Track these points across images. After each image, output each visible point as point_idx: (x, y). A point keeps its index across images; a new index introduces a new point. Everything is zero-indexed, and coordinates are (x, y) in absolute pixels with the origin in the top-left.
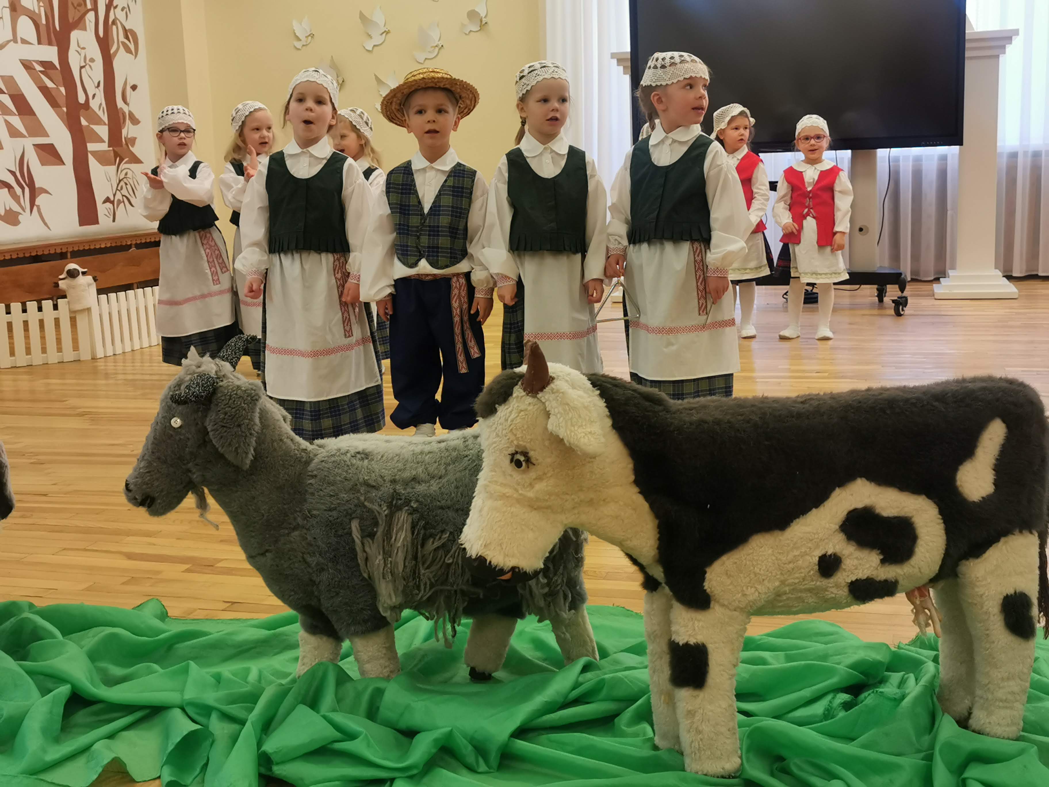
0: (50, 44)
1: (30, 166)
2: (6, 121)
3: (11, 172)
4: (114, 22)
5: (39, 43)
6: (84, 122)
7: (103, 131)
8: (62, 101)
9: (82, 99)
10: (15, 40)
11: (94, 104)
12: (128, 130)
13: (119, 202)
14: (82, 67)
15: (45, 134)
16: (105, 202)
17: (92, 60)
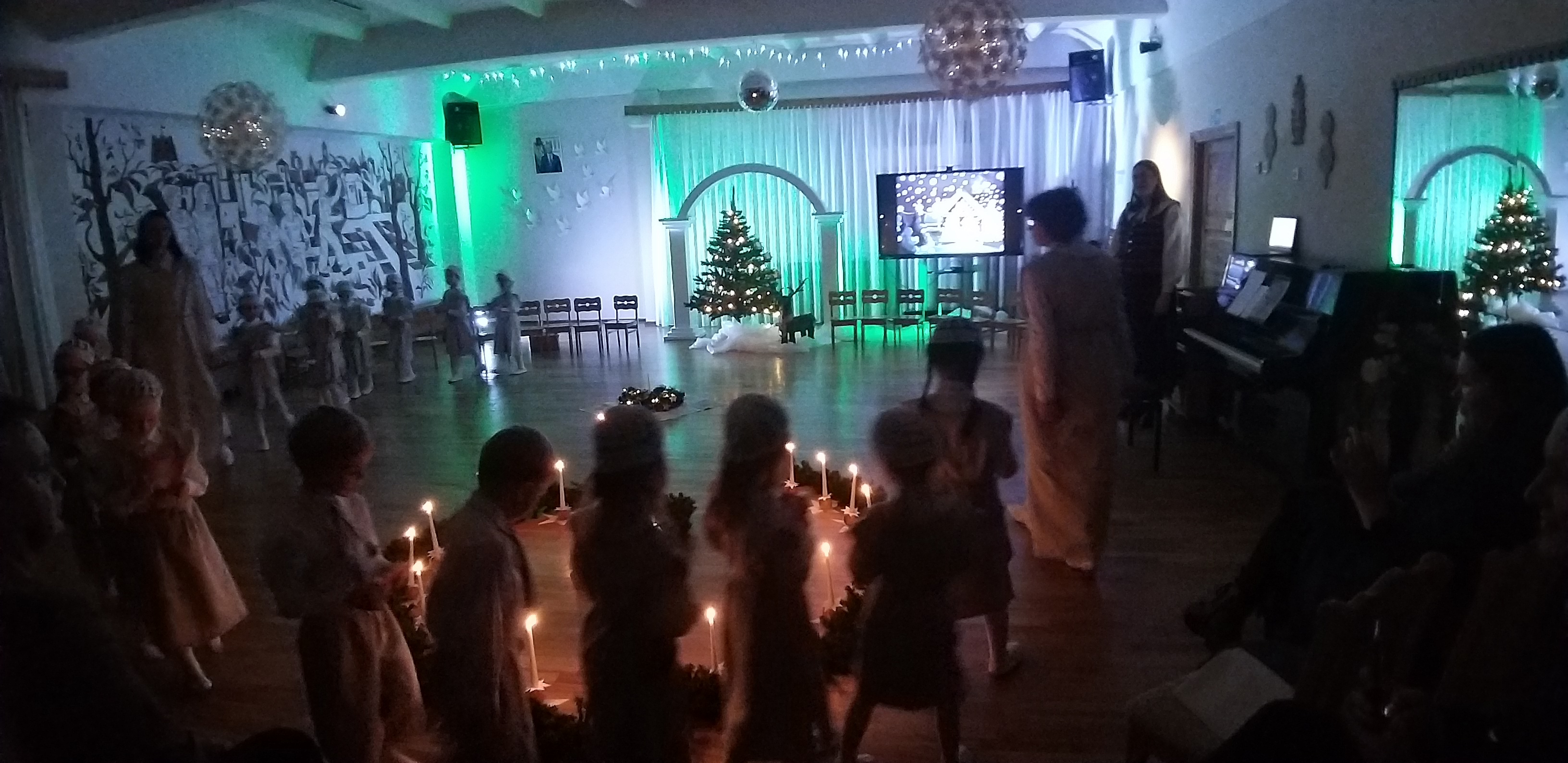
0: (387, 212)
1: (380, 277)
2: (367, 254)
3: (369, 279)
4: (419, 196)
5: (382, 212)
6: (405, 248)
7: (414, 252)
8: (394, 240)
9: (404, 237)
10: (370, 213)
11: (410, 240)
13: (425, 287)
14: (403, 221)
15: (385, 258)
16: (417, 288)
17: (409, 217)
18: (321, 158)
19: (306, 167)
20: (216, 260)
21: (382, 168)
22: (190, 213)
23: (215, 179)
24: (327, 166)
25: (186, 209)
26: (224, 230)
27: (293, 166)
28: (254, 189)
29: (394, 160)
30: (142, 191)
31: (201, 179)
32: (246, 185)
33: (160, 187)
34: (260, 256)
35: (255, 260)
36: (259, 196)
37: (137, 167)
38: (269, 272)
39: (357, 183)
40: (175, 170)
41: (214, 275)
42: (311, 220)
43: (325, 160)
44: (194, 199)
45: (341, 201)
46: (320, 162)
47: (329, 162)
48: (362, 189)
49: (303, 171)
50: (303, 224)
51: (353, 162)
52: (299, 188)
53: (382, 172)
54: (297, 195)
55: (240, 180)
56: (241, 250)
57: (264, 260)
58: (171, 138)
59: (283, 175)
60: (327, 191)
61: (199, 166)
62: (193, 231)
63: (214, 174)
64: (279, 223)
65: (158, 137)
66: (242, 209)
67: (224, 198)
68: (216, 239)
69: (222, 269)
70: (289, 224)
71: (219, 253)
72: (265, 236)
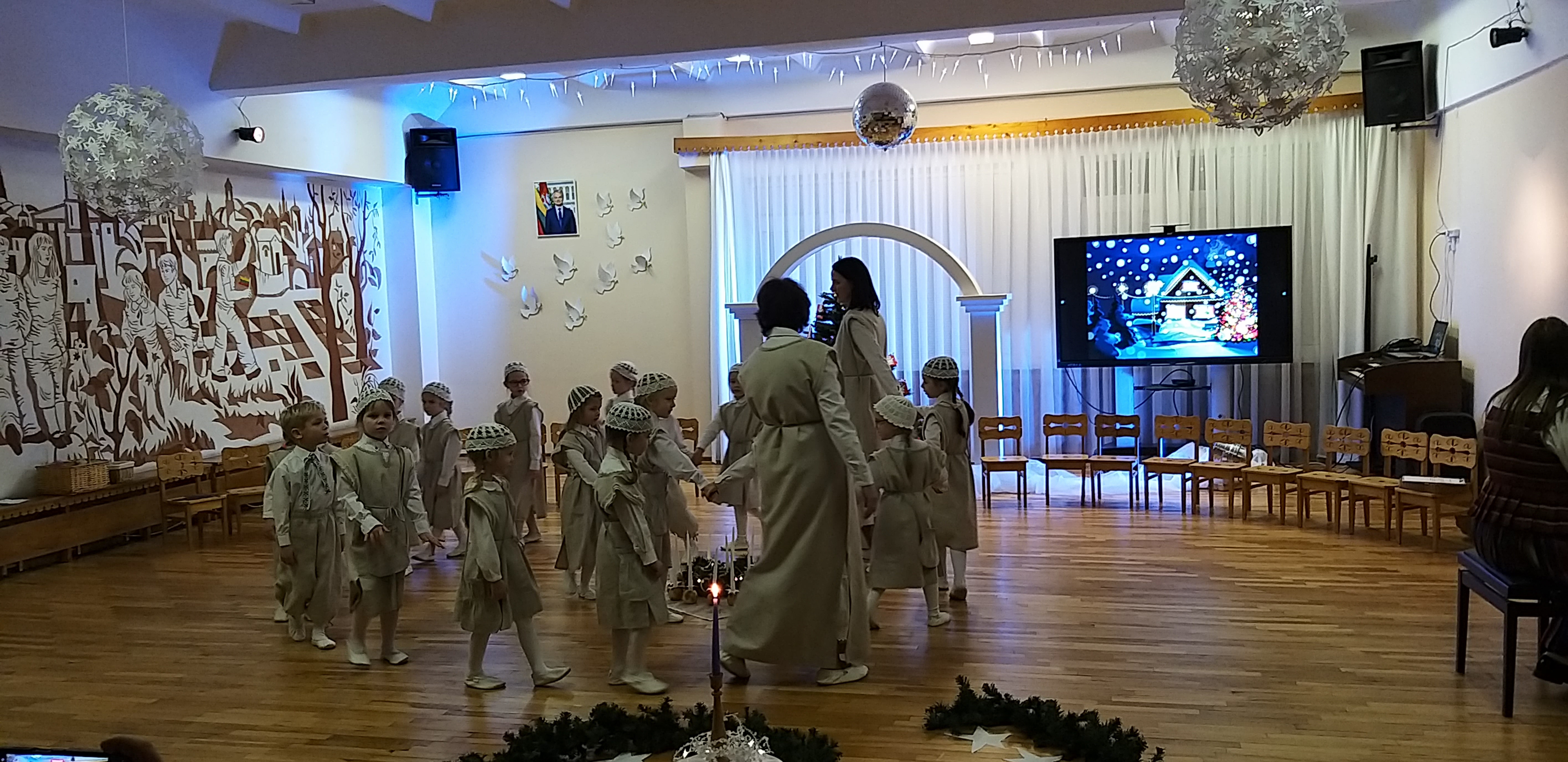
0: (317, 287)
1: (299, 380)
2: (283, 349)
3: (285, 386)
5: (309, 287)
6: (339, 343)
8: (323, 329)
10: (291, 288)
12: (372, 344)
15: (310, 355)
18: (224, 205)
19: (200, 215)
20: (57, 351)
21: (312, 222)
22: (22, 279)
23: (62, 227)
24: (232, 216)
28: (122, 248)
29: (329, 211)
32: (109, 240)
34: (125, 346)
36: (127, 257)
38: (137, 371)
39: (274, 244)
40: (1, 211)
42: (205, 295)
43: (229, 207)
46: (222, 210)
47: (235, 210)
48: (280, 252)
49: (195, 223)
50: (193, 303)
51: (270, 211)
52: (189, 248)
53: (310, 225)
54: (185, 258)
55: (99, 232)
56: (96, 336)
57: (130, 353)
59: (165, 227)
61: (39, 209)
63: (61, 221)
64: (155, 299)
66: (101, 276)
67: (74, 258)
68: (60, 320)
69: (64, 366)
70: (171, 301)
71: (62, 340)
72: (133, 317)
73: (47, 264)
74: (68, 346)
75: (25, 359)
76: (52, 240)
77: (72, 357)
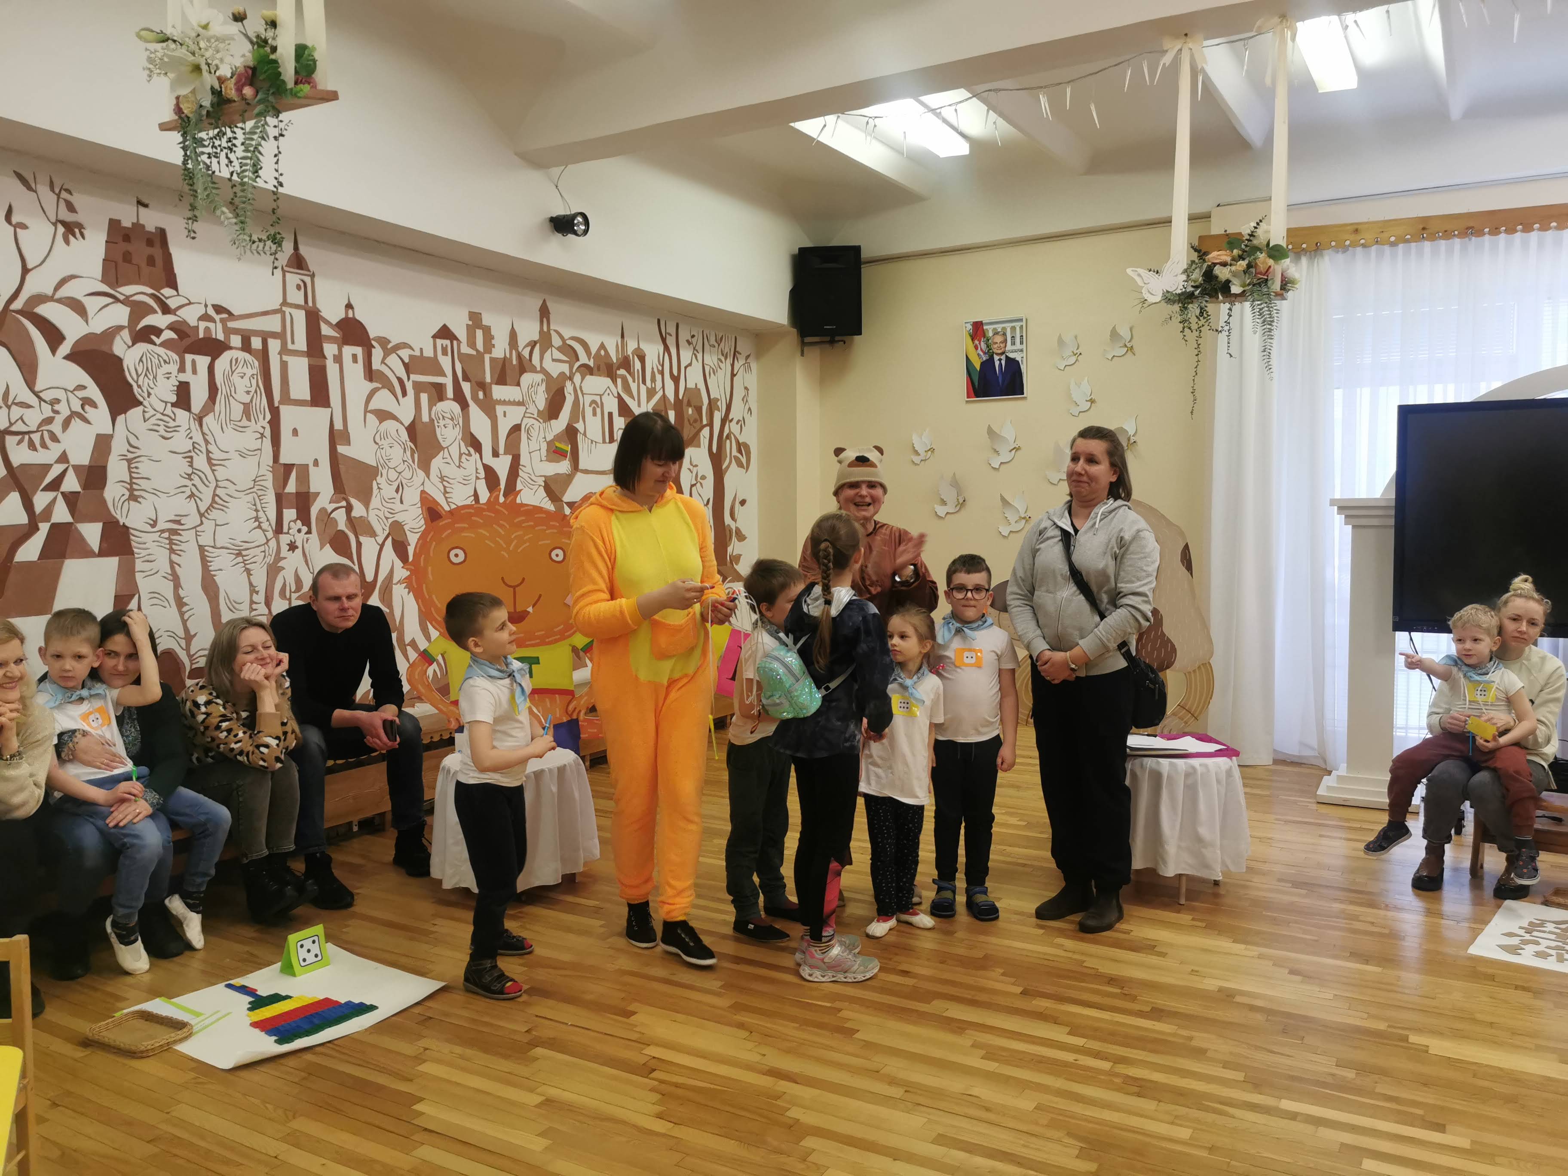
4: (728, 437)
12: (734, 548)
14: (692, 486)
17: (704, 477)
18: (536, 337)
19: (500, 349)
20: (258, 537)
21: (662, 373)
22: (200, 420)
23: (274, 346)
24: (548, 355)
25: (188, 409)
26: (288, 468)
27: (472, 343)
28: (376, 385)
29: (685, 360)
30: (65, 348)
31: (236, 341)
32: (355, 372)
33: (119, 347)
34: (373, 534)
35: (359, 545)
36: (383, 400)
37: (56, 289)
38: (392, 572)
39: (605, 398)
40: (166, 310)
41: (248, 572)
42: (502, 466)
43: (545, 341)
44: (213, 390)
45: (571, 433)
46: (533, 344)
47: (552, 346)
48: (615, 409)
49: (492, 359)
50: (482, 474)
51: (603, 353)
52: (481, 395)
53: (658, 377)
54: (474, 409)
55: (338, 359)
56: (326, 517)
57: (382, 546)
58: (162, 234)
59: (445, 362)
60: (541, 409)
61: (236, 313)
62: (200, 462)
63: (274, 335)
64: (425, 466)
65: (127, 223)
66: (338, 425)
67: (294, 395)
68: (264, 488)
69: (270, 559)
70: (451, 471)
71: (268, 520)
72: (389, 491)
73: (248, 401)
74: (279, 529)
75: (201, 548)
76: (256, 363)
77: (285, 548)
